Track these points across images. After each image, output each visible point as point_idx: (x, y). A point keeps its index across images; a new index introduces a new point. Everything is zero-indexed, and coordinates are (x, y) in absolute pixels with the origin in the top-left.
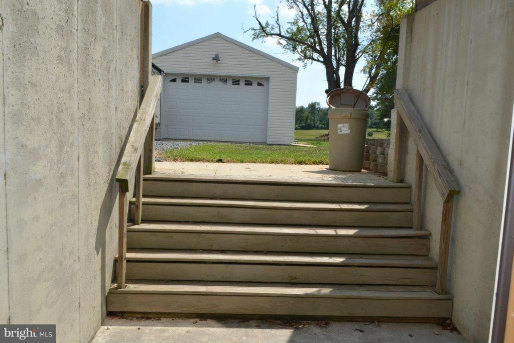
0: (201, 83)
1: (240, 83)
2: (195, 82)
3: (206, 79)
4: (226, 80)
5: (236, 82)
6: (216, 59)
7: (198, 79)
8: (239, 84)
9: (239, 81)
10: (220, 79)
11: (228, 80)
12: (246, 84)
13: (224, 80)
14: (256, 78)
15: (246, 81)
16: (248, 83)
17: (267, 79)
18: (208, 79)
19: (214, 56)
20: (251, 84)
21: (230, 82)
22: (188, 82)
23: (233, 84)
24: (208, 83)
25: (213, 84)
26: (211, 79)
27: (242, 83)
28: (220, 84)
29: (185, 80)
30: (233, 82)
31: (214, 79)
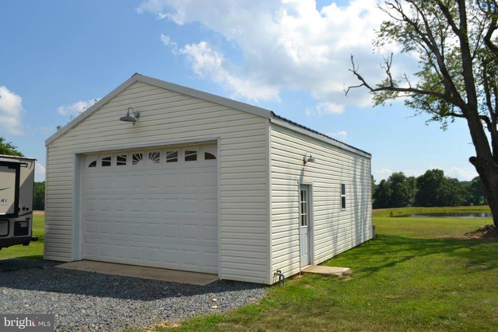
0: (125, 164)
1: (179, 158)
2: (118, 164)
4: (158, 155)
5: (172, 155)
7: (121, 159)
8: (176, 160)
9: (176, 154)
10: (150, 154)
11: (160, 154)
12: (187, 159)
13: (154, 154)
15: (187, 153)
18: (134, 157)
21: (163, 159)
22: (110, 164)
23: (167, 161)
24: (134, 163)
25: (140, 163)
26: (137, 157)
27: (181, 158)
28: (151, 162)
29: (106, 161)
30: (168, 157)
31: (141, 155)
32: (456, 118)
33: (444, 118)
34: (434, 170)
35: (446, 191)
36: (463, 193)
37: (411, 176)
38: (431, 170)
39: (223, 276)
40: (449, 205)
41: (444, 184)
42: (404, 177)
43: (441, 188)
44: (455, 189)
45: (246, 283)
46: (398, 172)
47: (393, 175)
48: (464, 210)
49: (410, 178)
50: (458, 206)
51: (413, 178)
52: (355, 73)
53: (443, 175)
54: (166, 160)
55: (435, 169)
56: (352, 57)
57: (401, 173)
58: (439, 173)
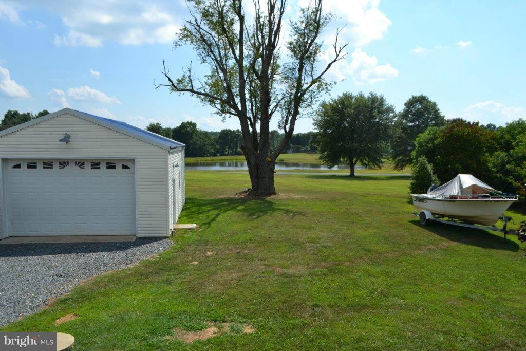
0: (52, 168)
1: (101, 166)
2: (44, 167)
3: (58, 163)
4: (83, 164)
5: (96, 165)
6: (66, 139)
7: (48, 164)
8: (99, 168)
9: (99, 164)
10: (76, 163)
11: (85, 163)
12: (108, 168)
13: (81, 163)
14: (119, 160)
15: (107, 164)
16: (111, 165)
17: (133, 161)
18: (60, 164)
19: (63, 137)
20: (114, 167)
21: (88, 166)
22: (35, 167)
23: (92, 168)
24: (60, 167)
25: (67, 168)
26: (63, 163)
27: (103, 166)
28: (77, 168)
29: (32, 165)
30: (92, 165)
31: (68, 163)
32: (231, 115)
33: (224, 115)
34: (188, 122)
35: (198, 142)
36: (212, 144)
37: (168, 127)
38: (186, 122)
39: (139, 235)
40: (200, 156)
41: (196, 136)
42: (161, 128)
43: (194, 140)
44: (206, 141)
45: (155, 237)
46: (155, 122)
47: (150, 125)
48: (213, 160)
49: (167, 129)
50: (207, 156)
51: (169, 129)
52: (166, 76)
53: (196, 127)
54: (90, 167)
55: (190, 121)
56: (164, 62)
57: (158, 124)
58: (193, 125)
